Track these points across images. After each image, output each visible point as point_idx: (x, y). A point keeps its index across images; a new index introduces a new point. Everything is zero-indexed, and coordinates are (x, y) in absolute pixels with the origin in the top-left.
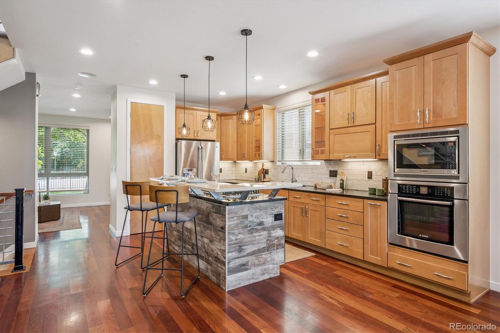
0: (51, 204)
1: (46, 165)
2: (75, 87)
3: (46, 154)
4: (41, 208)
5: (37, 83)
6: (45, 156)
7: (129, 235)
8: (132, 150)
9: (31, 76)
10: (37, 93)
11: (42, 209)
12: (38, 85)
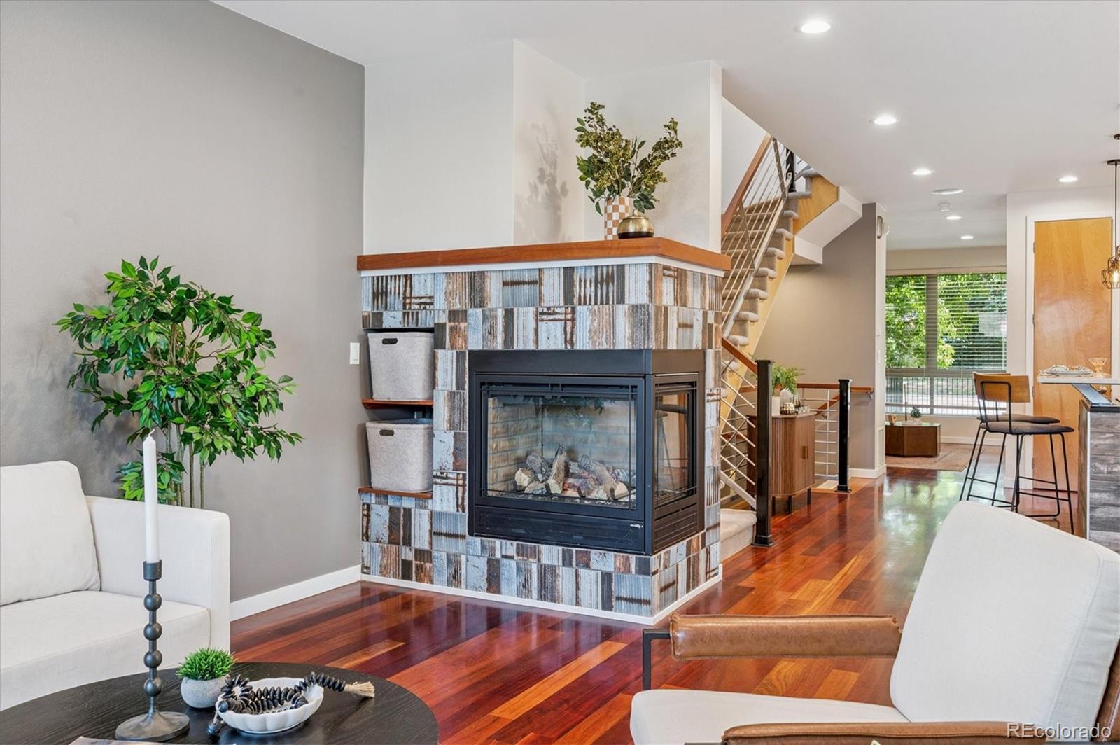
0: (923, 425)
1: (928, 353)
2: (940, 209)
3: (928, 331)
4: (903, 431)
5: (880, 217)
6: (927, 334)
7: (1032, 488)
8: (1038, 319)
9: (869, 209)
10: (878, 233)
11: (905, 432)
12: (880, 220)
